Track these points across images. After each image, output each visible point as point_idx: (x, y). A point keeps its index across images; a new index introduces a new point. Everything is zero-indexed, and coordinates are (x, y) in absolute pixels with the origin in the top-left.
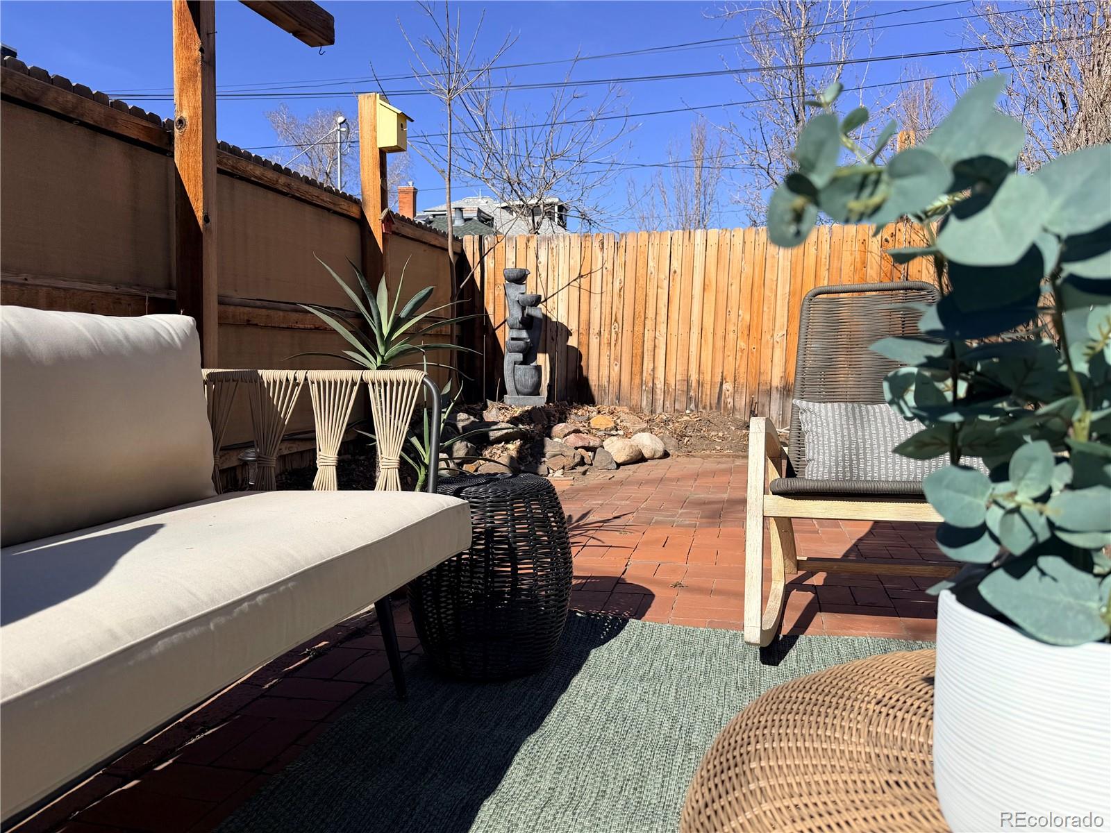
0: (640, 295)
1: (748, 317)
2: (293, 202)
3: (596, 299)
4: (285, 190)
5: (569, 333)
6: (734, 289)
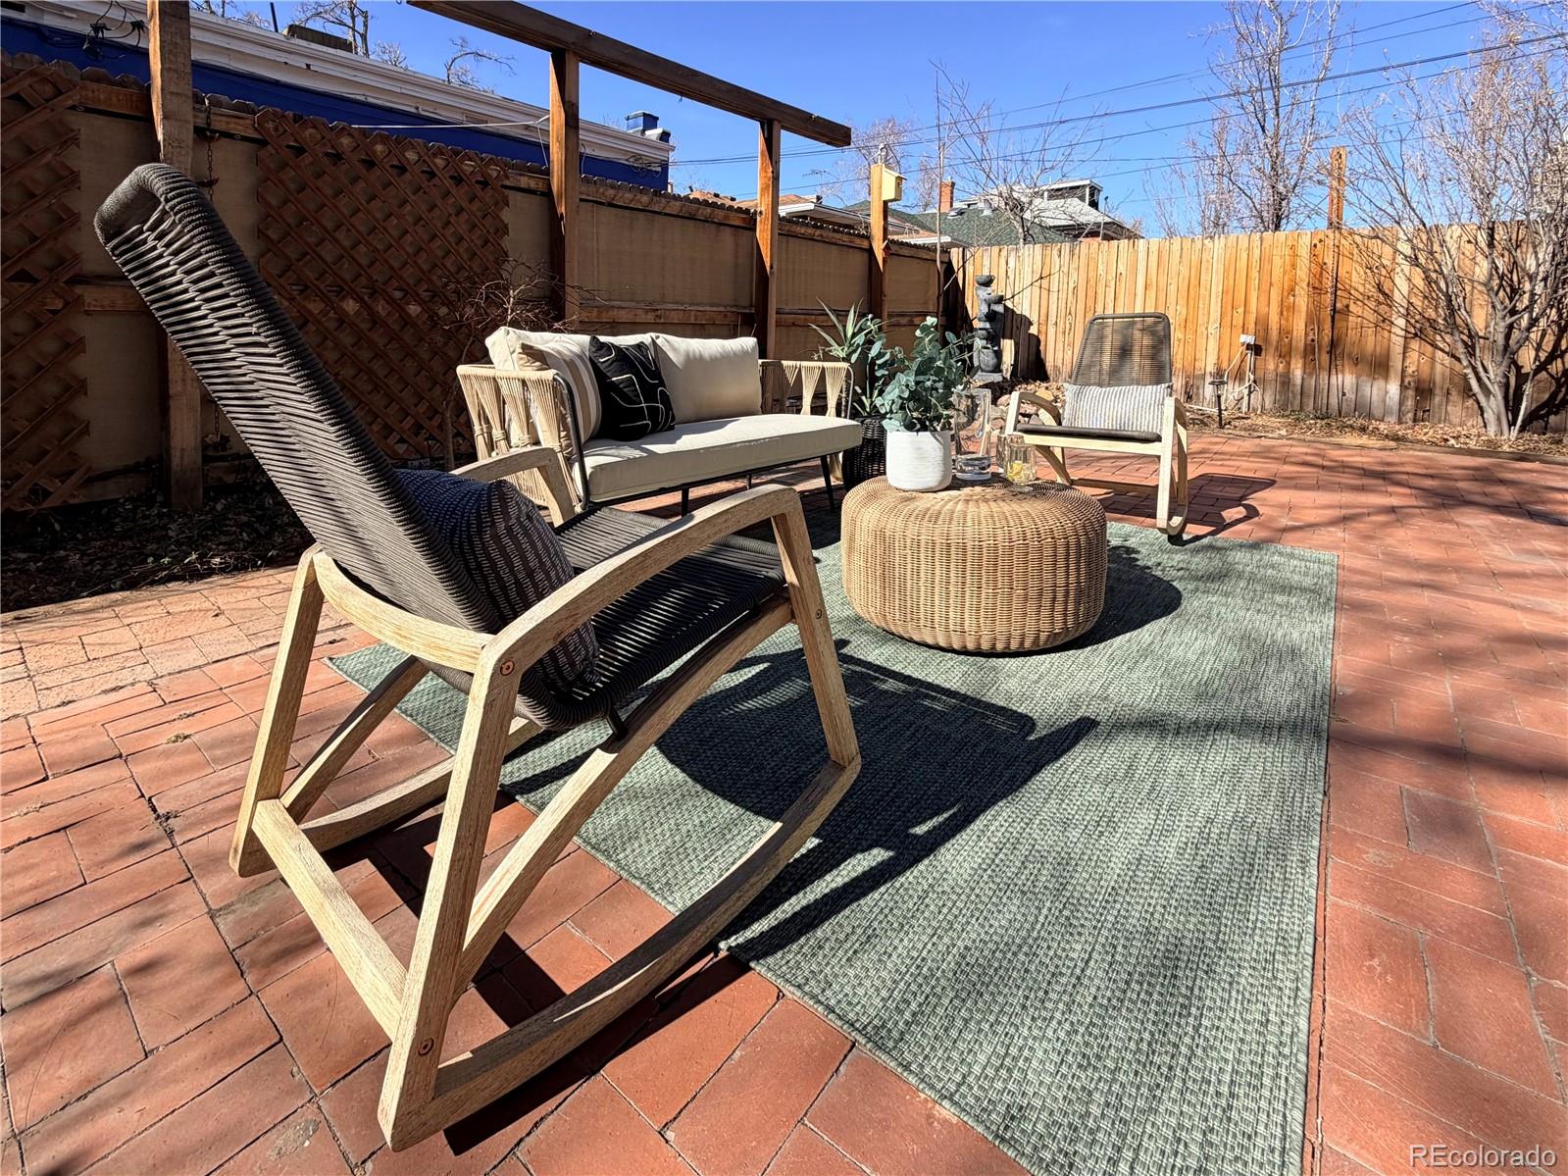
0: (1091, 294)
1: (1184, 312)
3: (1054, 296)
5: (1031, 324)
6: (1173, 288)
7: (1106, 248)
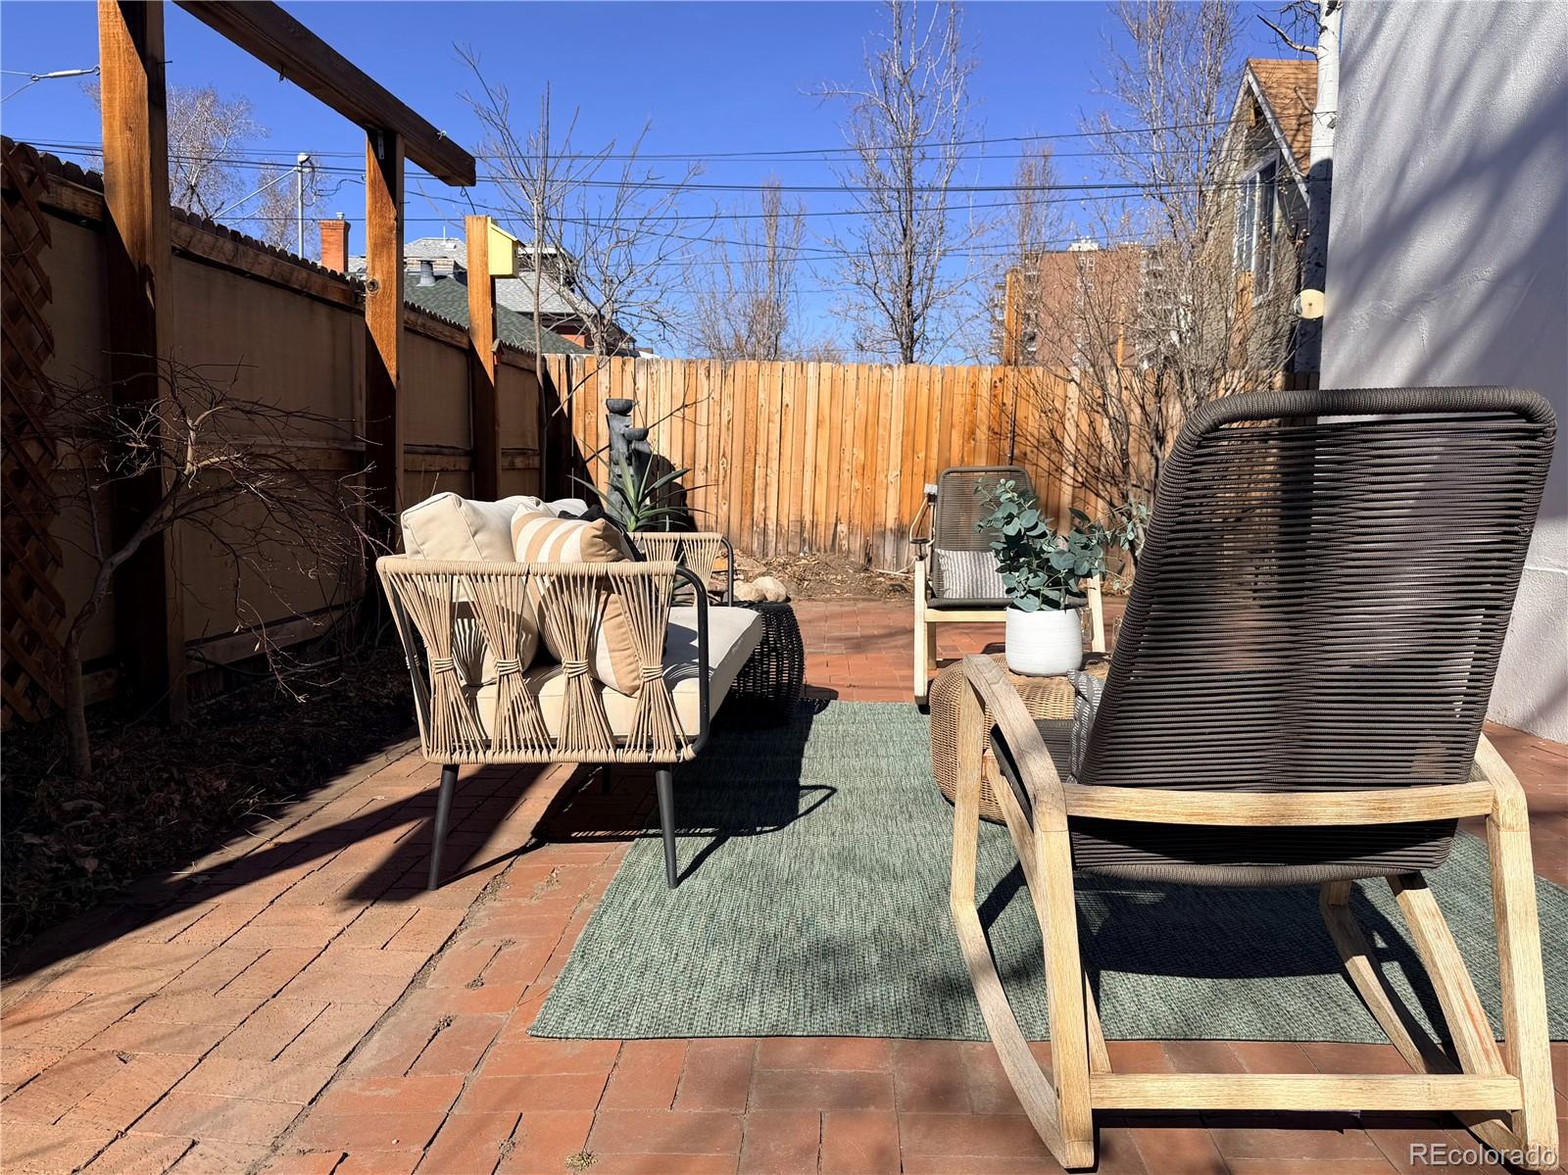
0: (750, 429)
1: (862, 457)
3: (702, 432)
6: (849, 426)
7: (768, 369)
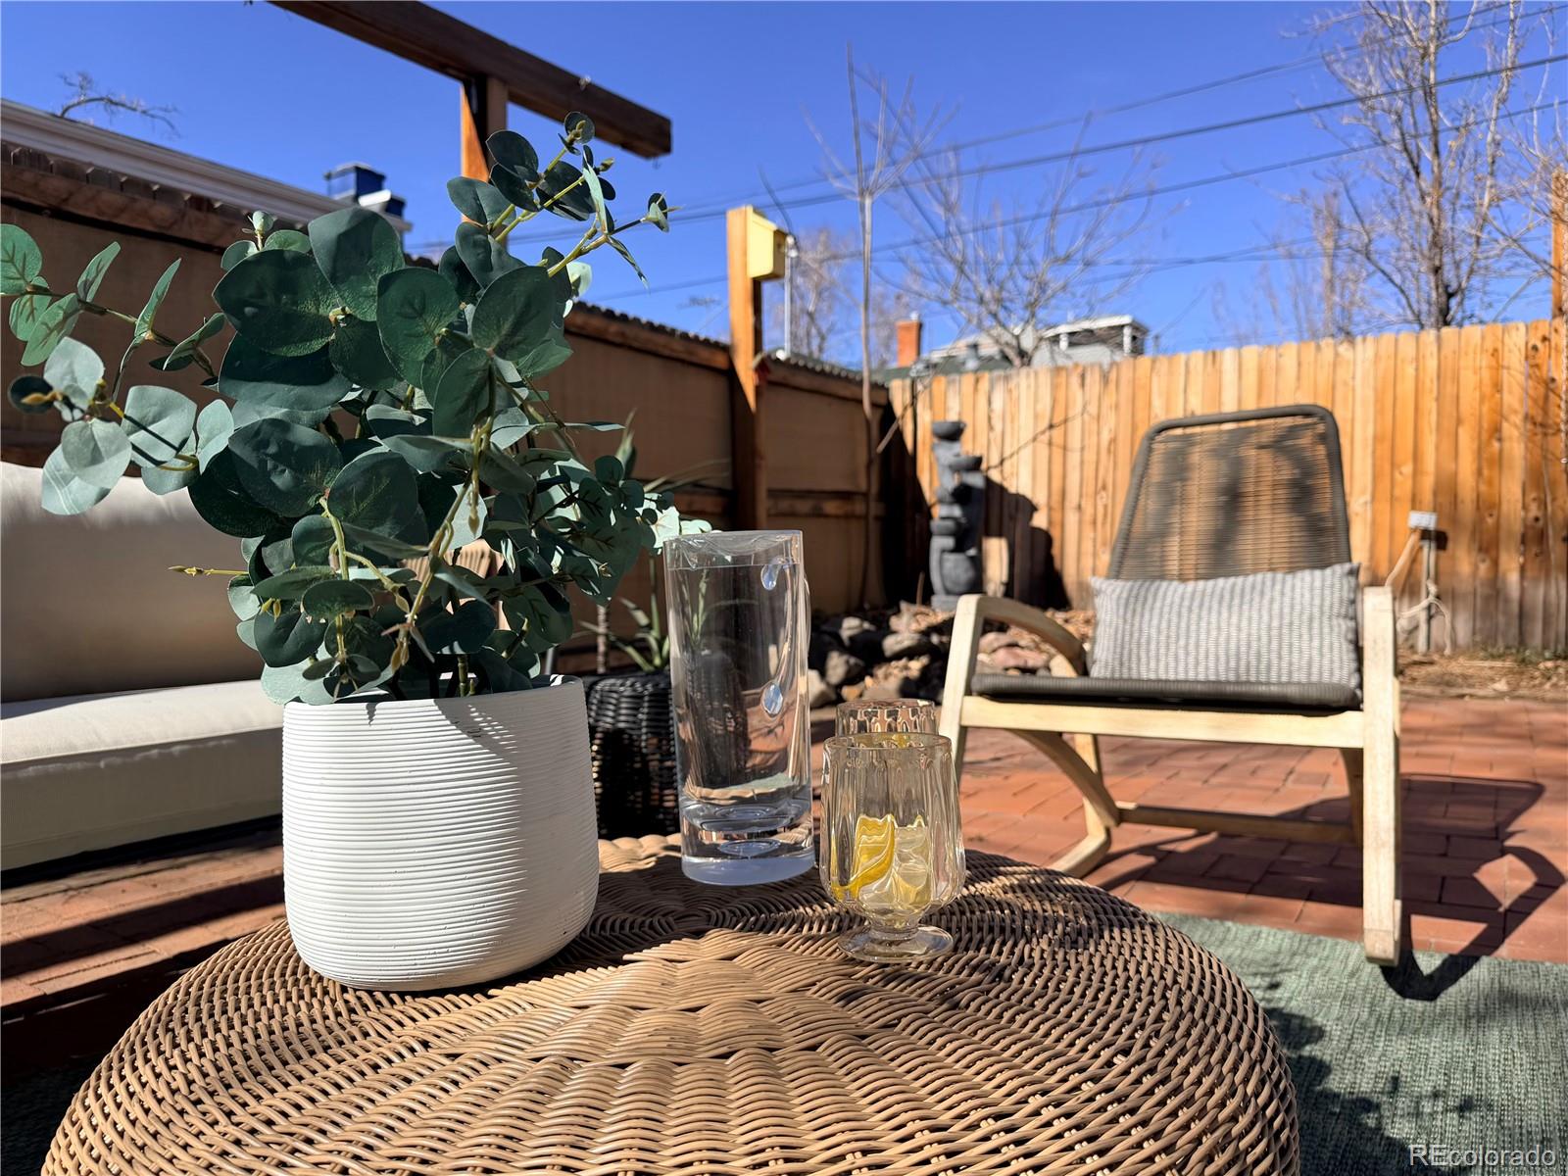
2: (630, 354)
3: (1074, 458)
4: (618, 340)
5: (1033, 509)
7: (1166, 366)
